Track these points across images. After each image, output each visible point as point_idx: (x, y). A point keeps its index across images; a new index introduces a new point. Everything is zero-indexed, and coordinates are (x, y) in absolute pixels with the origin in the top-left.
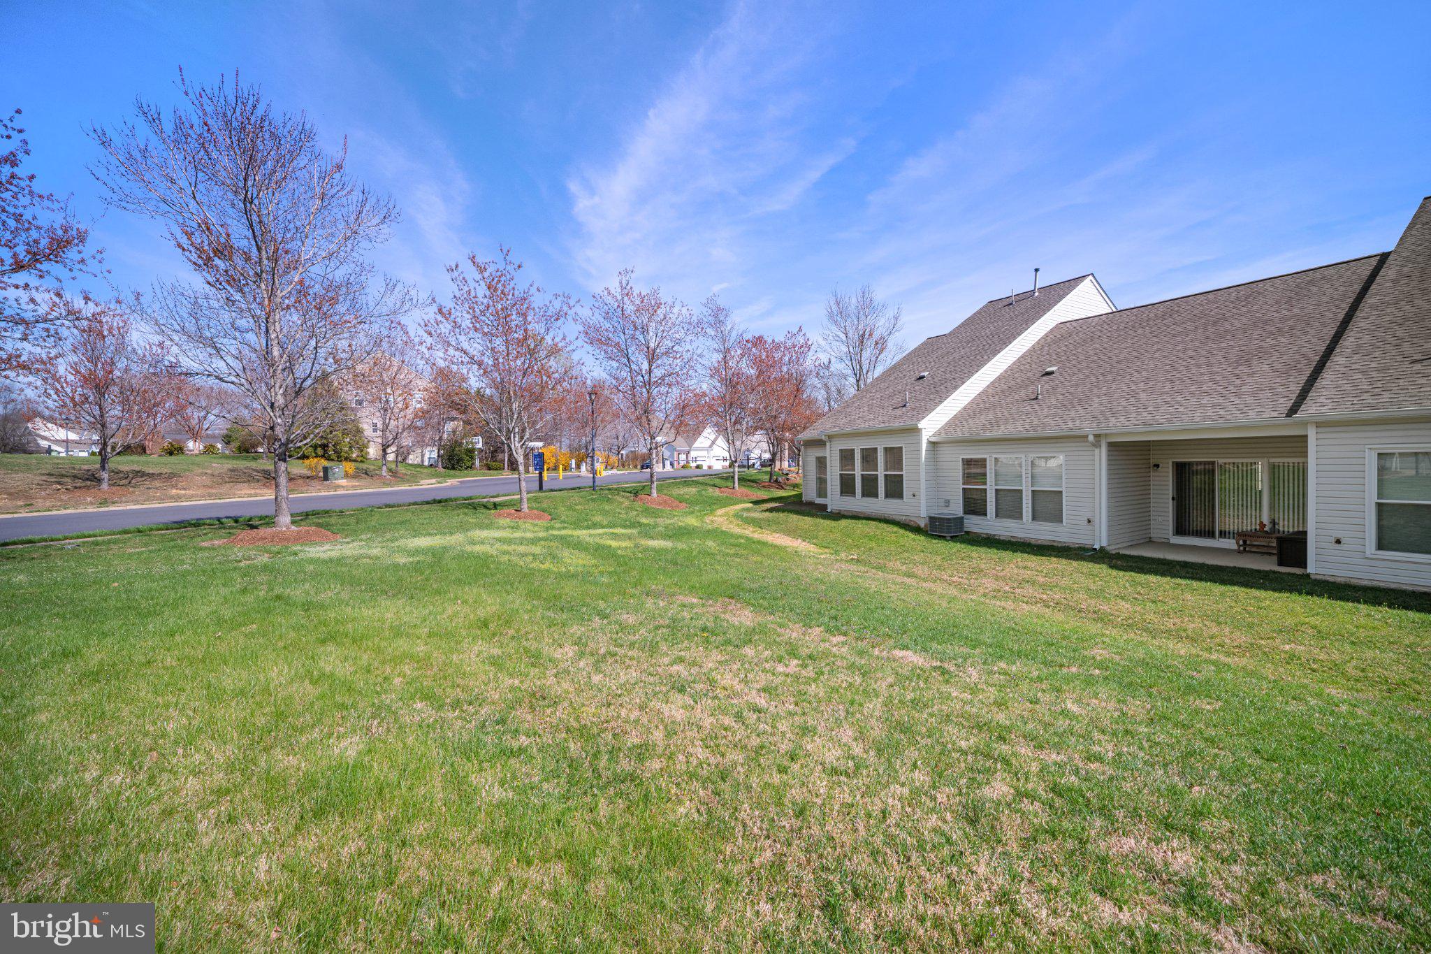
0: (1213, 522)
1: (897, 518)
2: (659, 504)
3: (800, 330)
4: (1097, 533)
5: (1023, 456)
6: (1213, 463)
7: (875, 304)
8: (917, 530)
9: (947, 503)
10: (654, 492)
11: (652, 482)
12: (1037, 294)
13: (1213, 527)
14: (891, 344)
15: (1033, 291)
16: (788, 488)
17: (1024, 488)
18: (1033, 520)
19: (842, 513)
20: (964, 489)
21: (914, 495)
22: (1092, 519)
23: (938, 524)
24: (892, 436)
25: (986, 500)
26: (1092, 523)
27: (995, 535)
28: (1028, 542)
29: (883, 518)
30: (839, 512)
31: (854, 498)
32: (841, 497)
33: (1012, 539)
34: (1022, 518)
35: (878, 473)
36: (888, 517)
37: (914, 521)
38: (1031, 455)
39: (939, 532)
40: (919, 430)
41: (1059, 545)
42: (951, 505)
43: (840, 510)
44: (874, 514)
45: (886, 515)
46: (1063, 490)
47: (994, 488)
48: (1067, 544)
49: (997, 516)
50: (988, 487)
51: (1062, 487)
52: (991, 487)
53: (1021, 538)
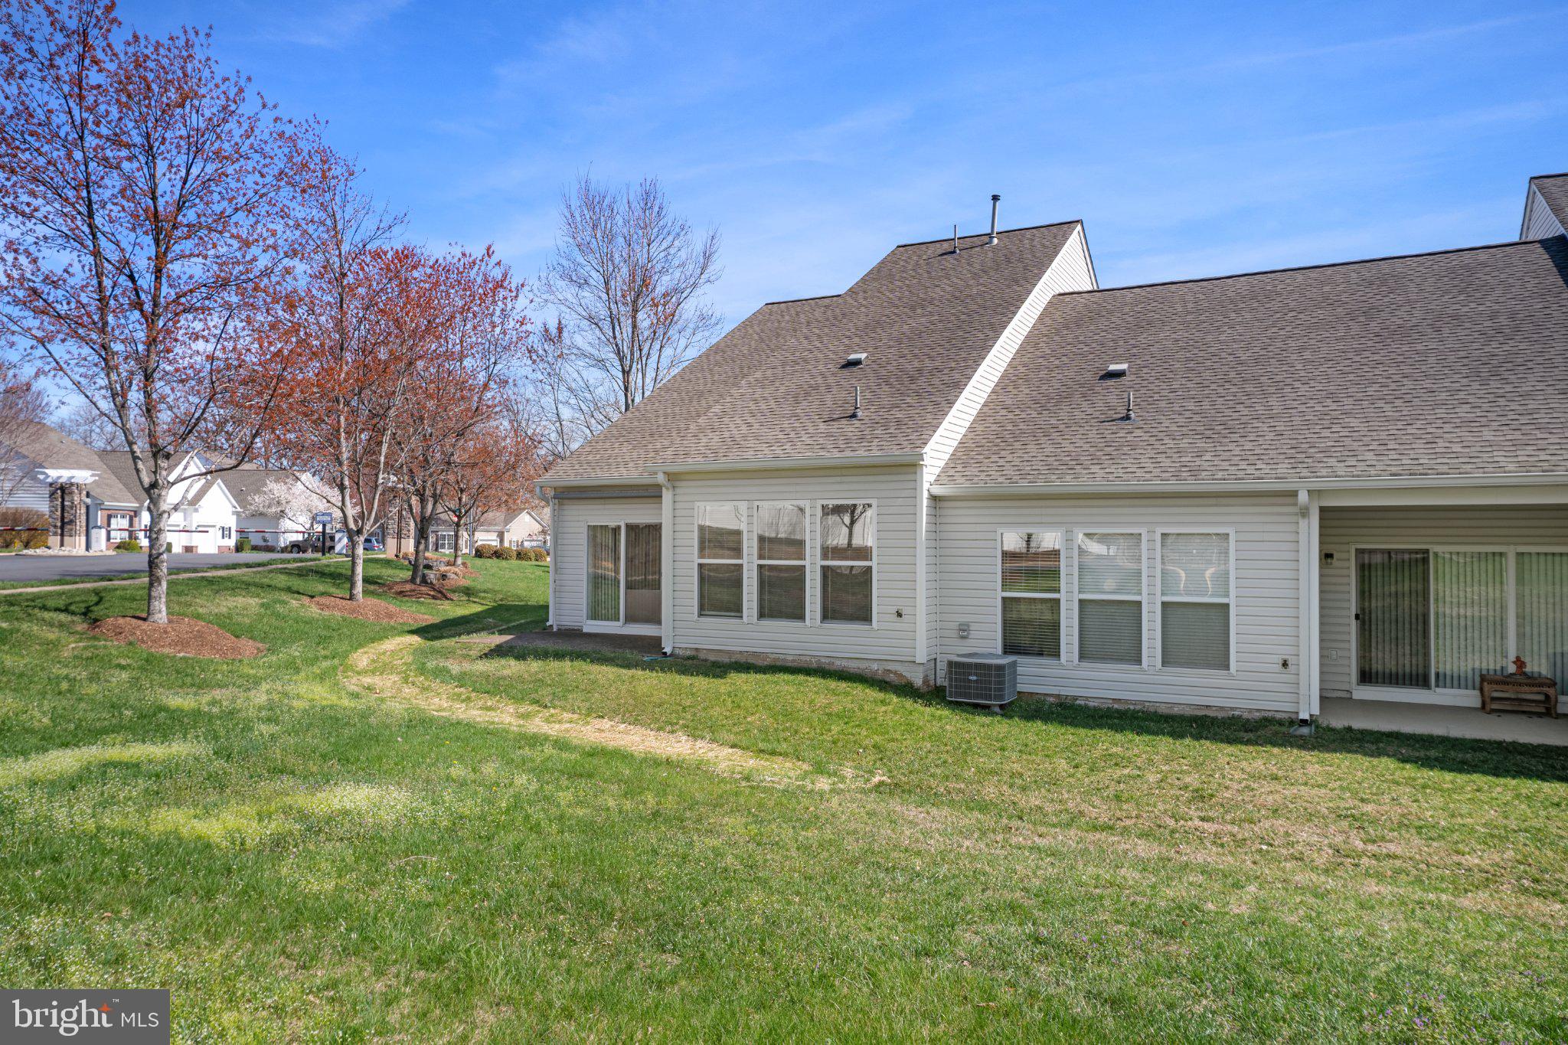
0: (1427, 655)
1: (853, 666)
2: (182, 643)
3: (489, 252)
4: (1303, 690)
5: (1143, 531)
6: (1427, 551)
7: (668, 220)
8: (906, 690)
9: (964, 631)
10: (161, 612)
11: (154, 580)
12: (995, 241)
13: (1427, 666)
14: (689, 309)
15: (990, 235)
16: (455, 596)
17: (1144, 599)
18: (1164, 664)
19: (702, 656)
20: (1004, 599)
21: (899, 615)
22: (1291, 660)
23: (975, 678)
24: (844, 479)
25: (1056, 626)
26: (1291, 668)
27: (1076, 698)
28: (1152, 710)
29: (815, 665)
30: (693, 653)
31: (737, 621)
32: (703, 619)
33: (1116, 706)
34: (1138, 661)
35: (807, 563)
36: (829, 664)
37: (895, 673)
38: (1160, 530)
39: (977, 696)
40: (911, 469)
41: (1220, 715)
42: (973, 634)
43: (697, 650)
44: (790, 658)
45: (823, 660)
46: (1232, 601)
47: (1077, 597)
48: (1237, 713)
49: (1083, 656)
50: (1062, 596)
51: (1227, 596)
52: (1069, 595)
53: (1135, 703)
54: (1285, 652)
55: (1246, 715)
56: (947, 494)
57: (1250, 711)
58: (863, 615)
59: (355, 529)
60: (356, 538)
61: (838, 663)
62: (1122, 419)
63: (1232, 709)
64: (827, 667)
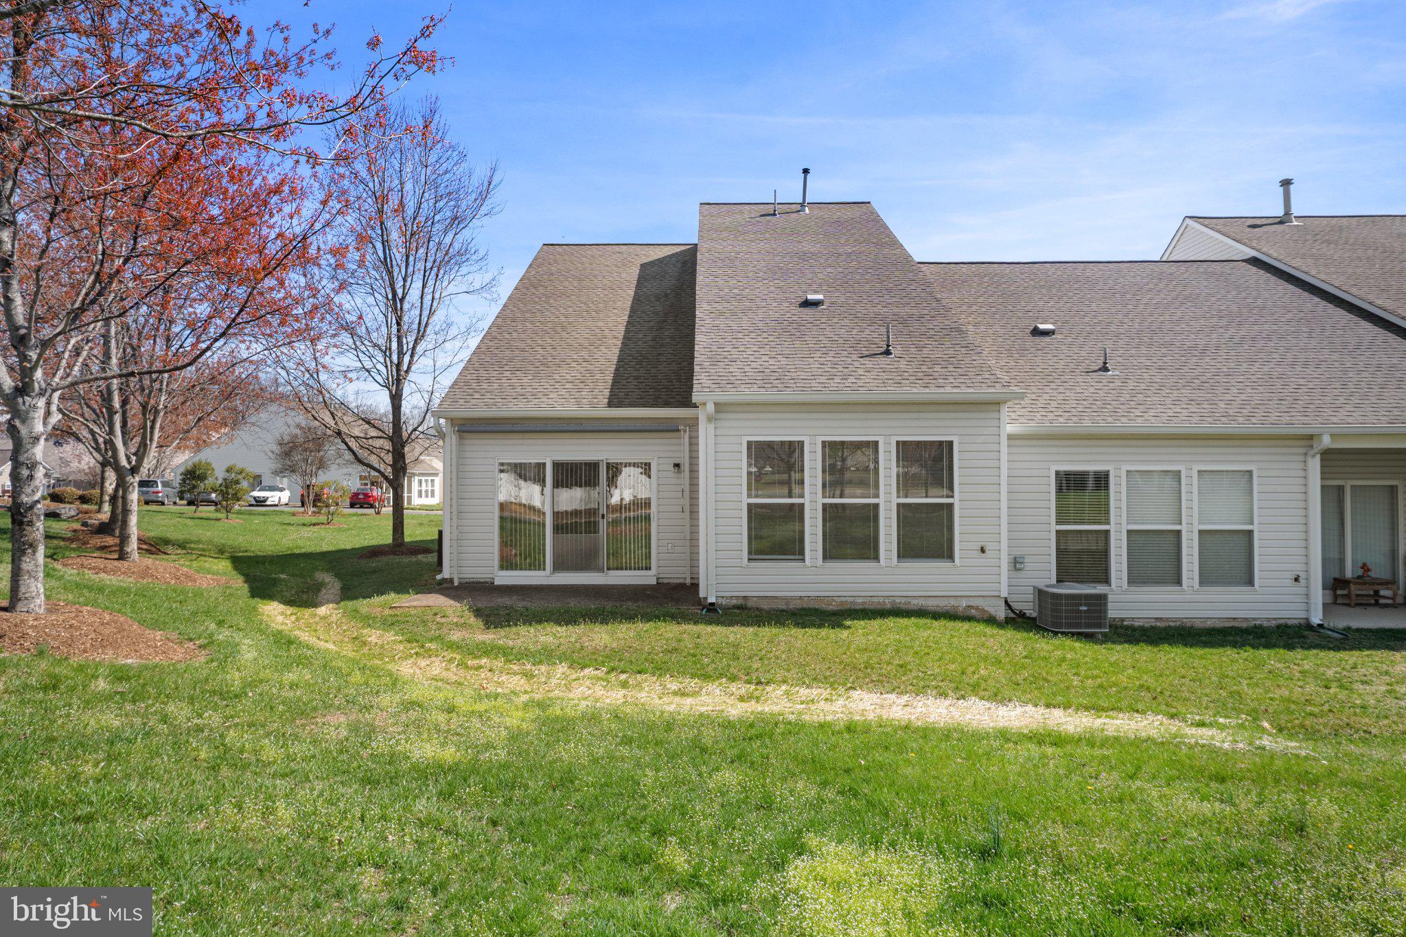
4: (1312, 599)
5: (1182, 468)
9: (1020, 564)
17: (1184, 528)
18: (1201, 583)
19: (750, 604)
20: (1058, 532)
21: (983, 550)
22: (1302, 575)
23: (1081, 608)
24: (921, 415)
25: (1106, 553)
26: (1303, 582)
27: (1122, 620)
28: (1188, 625)
29: (889, 606)
30: (740, 602)
31: (800, 564)
32: (753, 564)
33: (1158, 624)
34: (1179, 582)
35: (880, 501)
36: (905, 603)
37: (977, 608)
38: (1197, 468)
39: (1088, 626)
40: (995, 407)
41: (1244, 625)
42: (1028, 566)
43: (745, 597)
44: (860, 600)
45: (898, 600)
46: (1255, 528)
47: (1125, 528)
48: (1258, 622)
49: (1132, 581)
50: (1112, 527)
51: (1252, 523)
52: (1119, 527)
53: (1176, 620)
54: (1299, 569)
55: (1265, 624)
56: (1016, 433)
57: (1269, 619)
58: (944, 551)
59: (128, 467)
60: (129, 479)
61: (914, 602)
62: (1100, 370)
63: (1254, 619)
64: (902, 606)
